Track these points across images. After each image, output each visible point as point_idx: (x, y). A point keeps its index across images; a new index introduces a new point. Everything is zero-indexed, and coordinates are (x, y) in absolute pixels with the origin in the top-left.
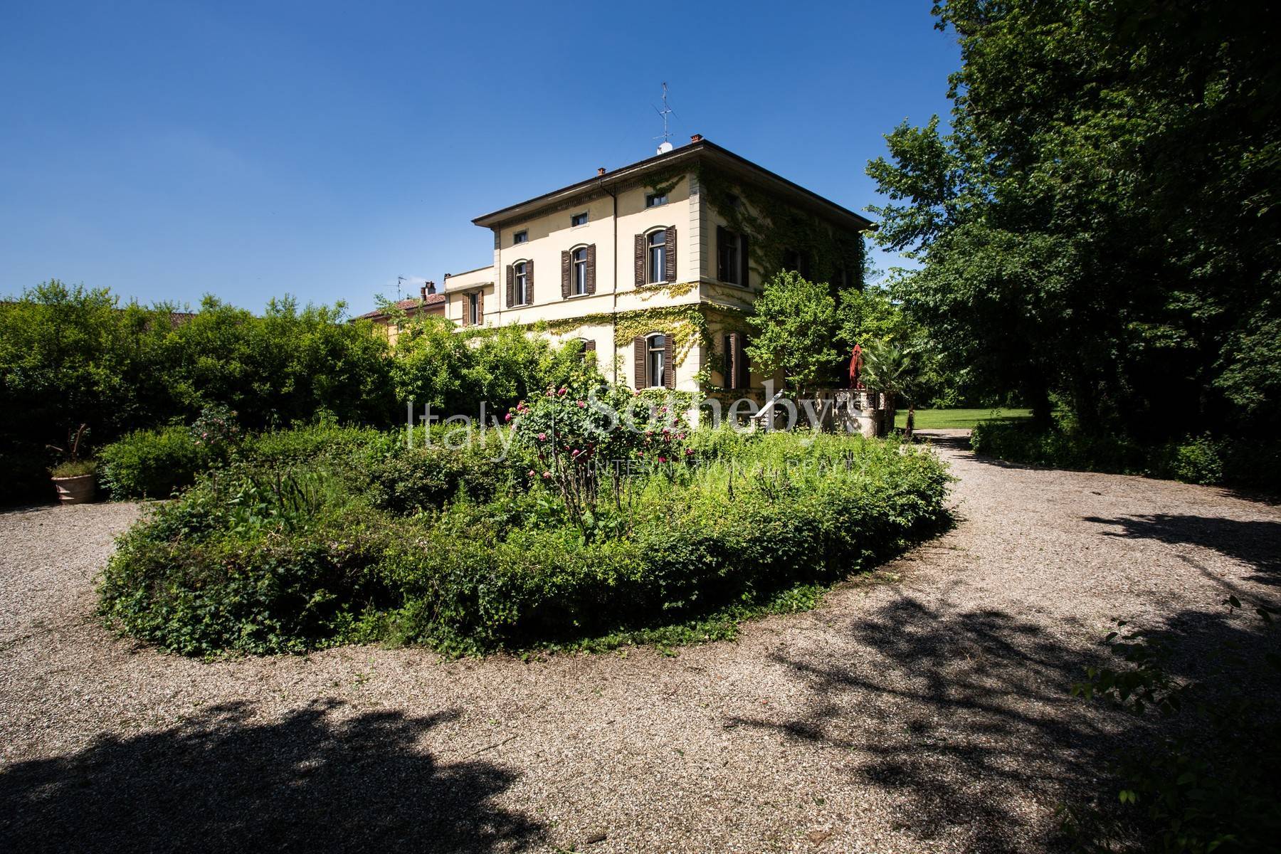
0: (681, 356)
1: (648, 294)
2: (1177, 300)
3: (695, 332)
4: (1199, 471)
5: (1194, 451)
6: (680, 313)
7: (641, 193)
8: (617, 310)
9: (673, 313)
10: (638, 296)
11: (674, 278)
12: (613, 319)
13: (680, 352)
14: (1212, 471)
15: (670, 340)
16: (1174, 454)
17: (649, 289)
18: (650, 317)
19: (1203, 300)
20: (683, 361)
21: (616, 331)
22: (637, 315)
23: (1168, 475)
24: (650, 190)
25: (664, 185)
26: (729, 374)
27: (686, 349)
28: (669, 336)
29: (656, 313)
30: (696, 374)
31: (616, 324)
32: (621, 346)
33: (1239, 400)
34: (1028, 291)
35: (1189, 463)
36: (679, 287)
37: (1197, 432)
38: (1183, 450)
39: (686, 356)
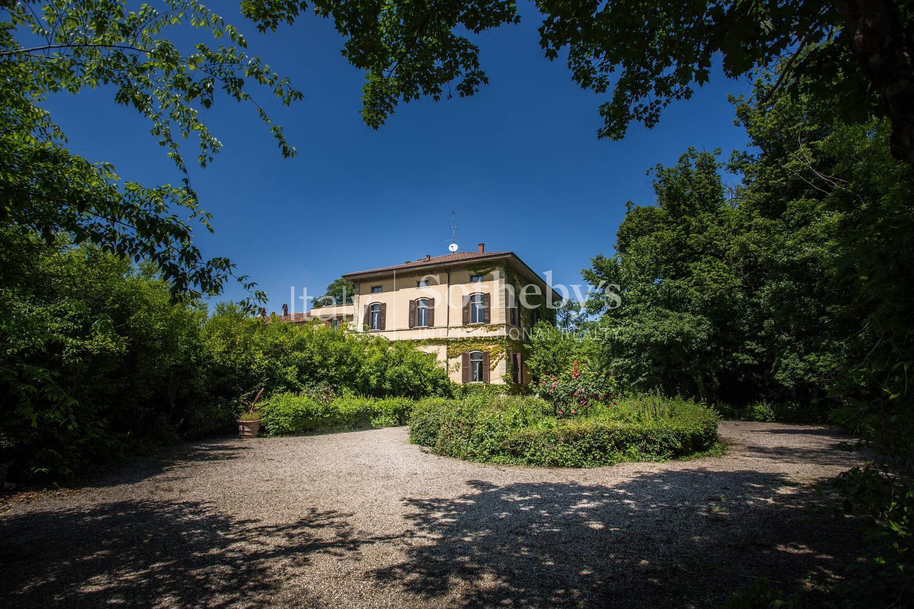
0: (494, 364)
1: (471, 329)
2: (749, 345)
3: (503, 351)
4: (765, 416)
5: (761, 408)
6: (493, 340)
7: (467, 274)
8: (449, 336)
9: (489, 341)
10: (464, 329)
11: (489, 321)
12: (446, 342)
13: (493, 362)
14: (770, 416)
15: (486, 356)
16: (752, 410)
17: (472, 326)
18: (472, 342)
19: (757, 345)
20: (495, 367)
21: (448, 349)
22: (463, 341)
23: (751, 419)
24: (473, 273)
25: (482, 271)
26: (517, 375)
27: (497, 361)
28: (486, 353)
29: (475, 340)
30: (504, 374)
31: (448, 345)
32: (451, 358)
33: (786, 384)
34: (693, 338)
35: (760, 413)
36: (493, 326)
37: (760, 400)
38: (756, 408)
39: (496, 364)
